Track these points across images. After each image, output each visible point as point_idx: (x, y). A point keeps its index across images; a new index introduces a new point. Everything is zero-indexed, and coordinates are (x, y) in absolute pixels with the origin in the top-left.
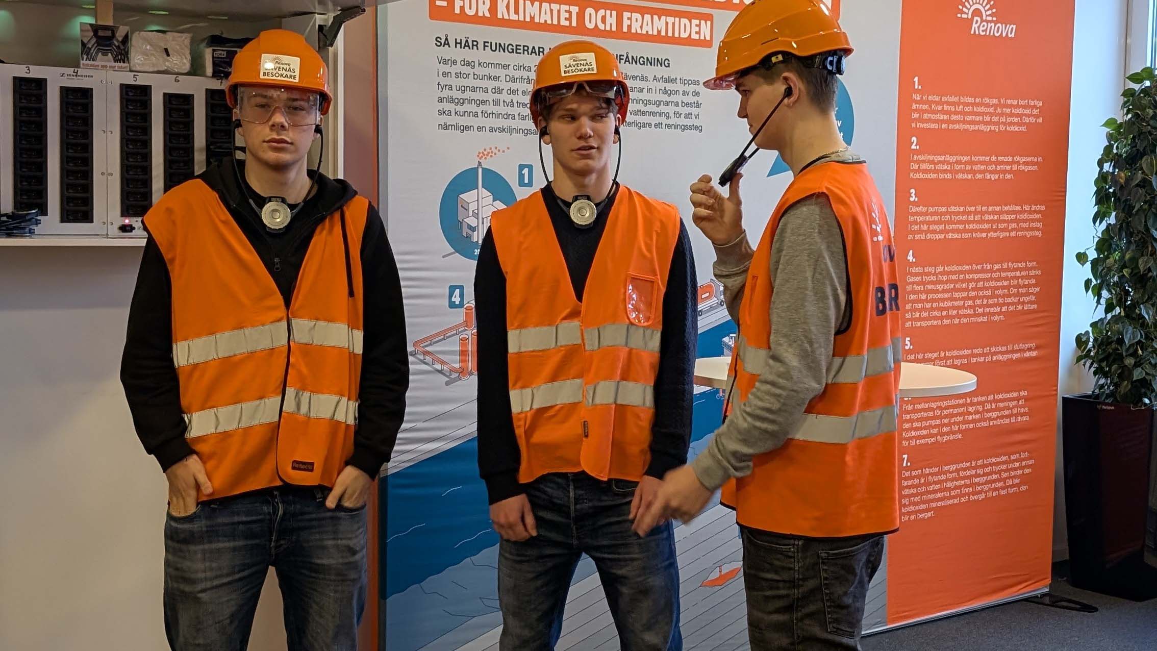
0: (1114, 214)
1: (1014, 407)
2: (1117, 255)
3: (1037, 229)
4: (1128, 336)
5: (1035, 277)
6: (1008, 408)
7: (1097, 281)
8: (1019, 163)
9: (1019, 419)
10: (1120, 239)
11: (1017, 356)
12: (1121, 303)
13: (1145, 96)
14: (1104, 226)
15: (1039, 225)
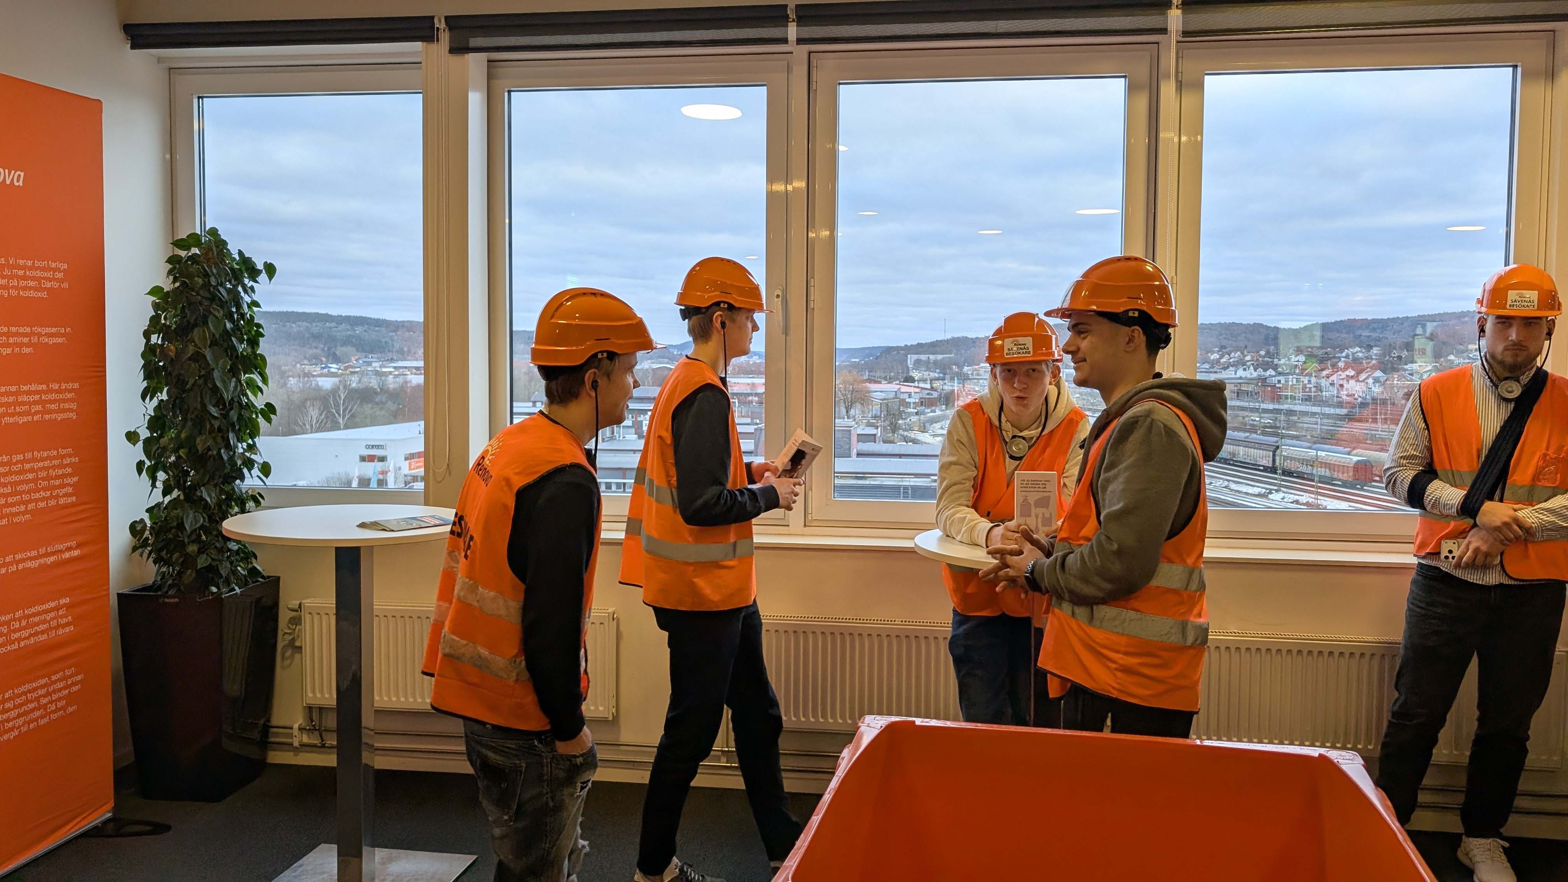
0: (166, 389)
1: (52, 619)
2: (172, 433)
3: (70, 410)
4: (189, 521)
5: (69, 465)
6: (44, 622)
7: (151, 462)
8: (40, 335)
9: (61, 631)
10: (175, 416)
11: (52, 559)
12: (180, 486)
13: (192, 264)
14: (155, 402)
15: (74, 406)
